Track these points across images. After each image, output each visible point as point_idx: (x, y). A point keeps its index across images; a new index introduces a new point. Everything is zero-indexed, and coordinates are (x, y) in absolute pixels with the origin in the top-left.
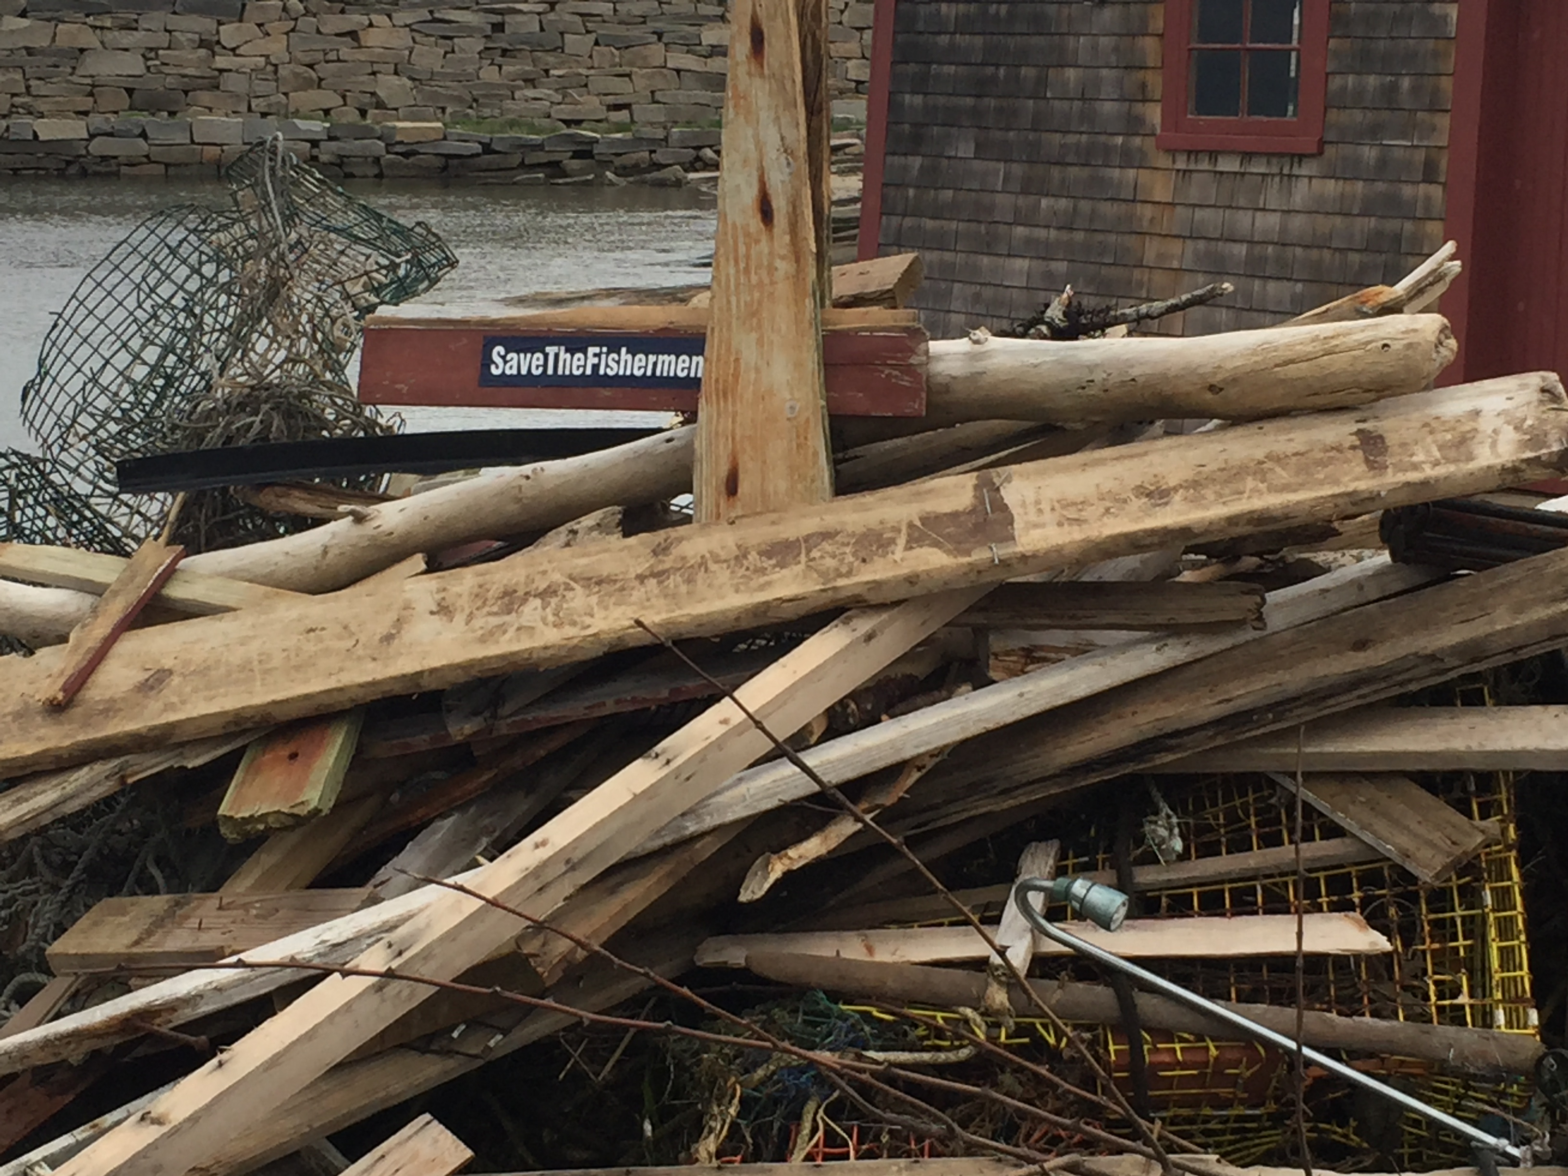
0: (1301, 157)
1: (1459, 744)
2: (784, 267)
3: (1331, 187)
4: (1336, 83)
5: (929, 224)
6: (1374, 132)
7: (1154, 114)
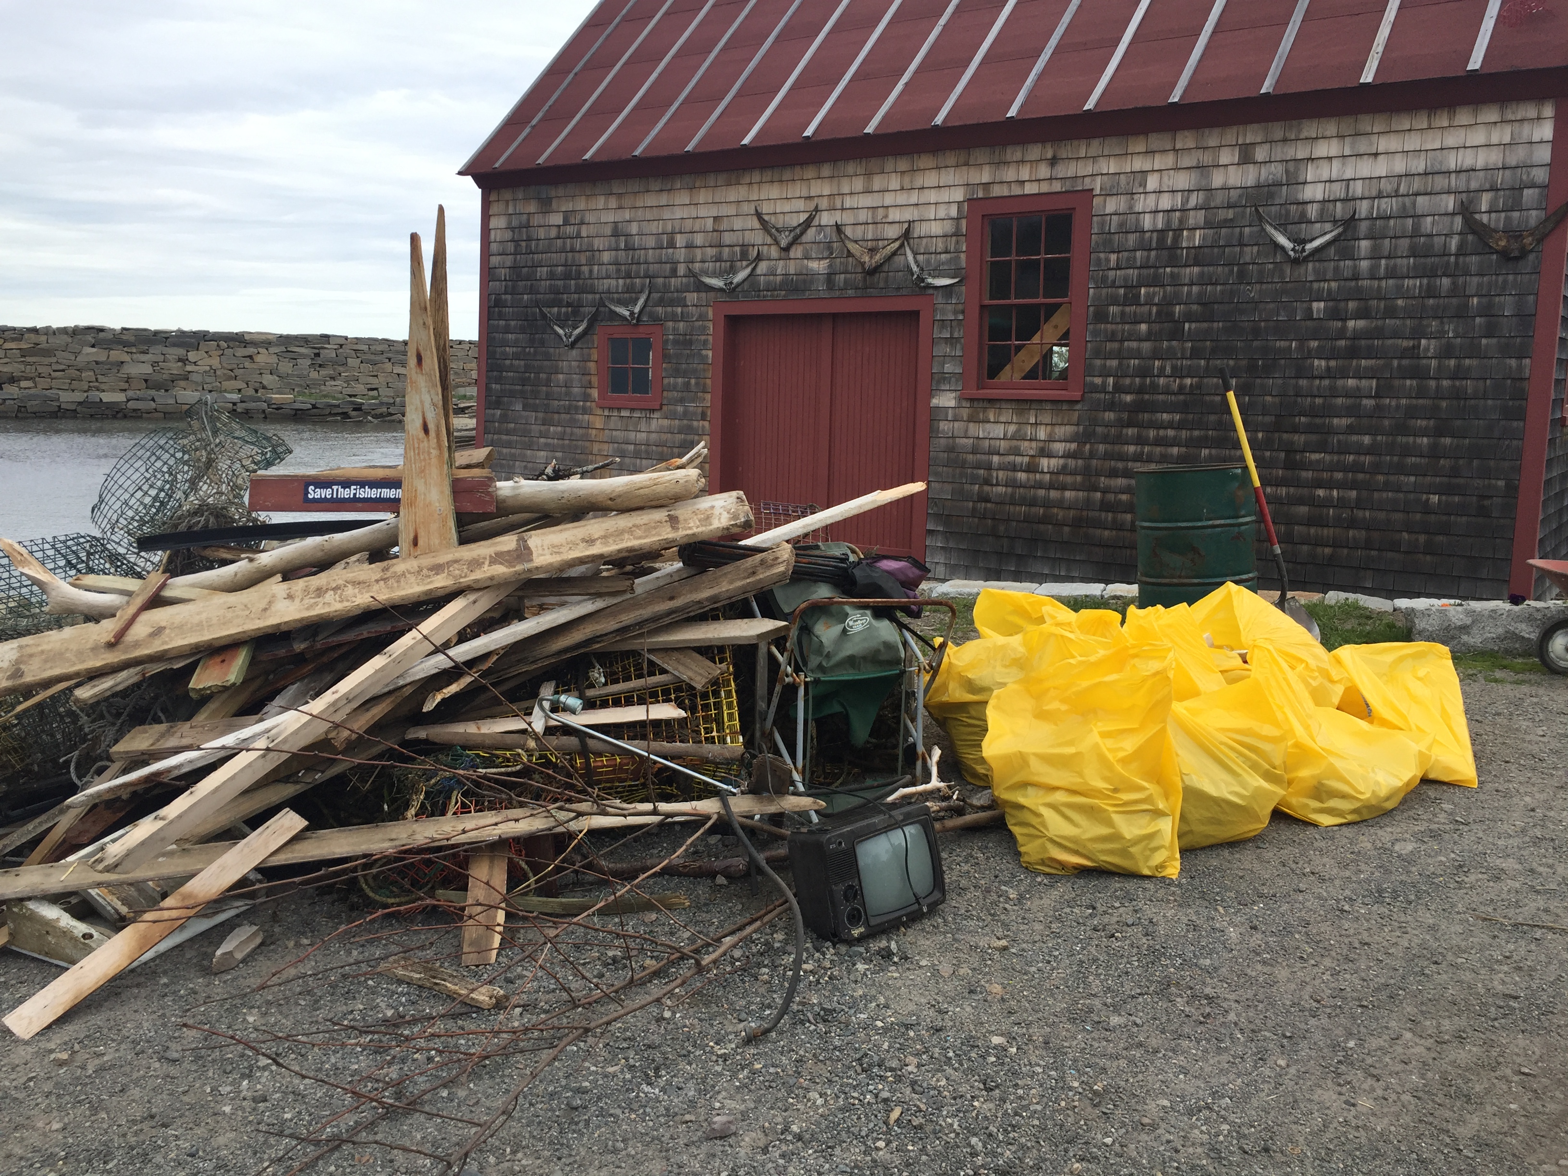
0: (653, 411)
1: (710, 635)
2: (434, 452)
3: (666, 422)
4: (666, 381)
5: (504, 437)
6: (682, 401)
7: (595, 393)
